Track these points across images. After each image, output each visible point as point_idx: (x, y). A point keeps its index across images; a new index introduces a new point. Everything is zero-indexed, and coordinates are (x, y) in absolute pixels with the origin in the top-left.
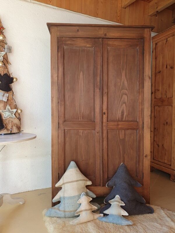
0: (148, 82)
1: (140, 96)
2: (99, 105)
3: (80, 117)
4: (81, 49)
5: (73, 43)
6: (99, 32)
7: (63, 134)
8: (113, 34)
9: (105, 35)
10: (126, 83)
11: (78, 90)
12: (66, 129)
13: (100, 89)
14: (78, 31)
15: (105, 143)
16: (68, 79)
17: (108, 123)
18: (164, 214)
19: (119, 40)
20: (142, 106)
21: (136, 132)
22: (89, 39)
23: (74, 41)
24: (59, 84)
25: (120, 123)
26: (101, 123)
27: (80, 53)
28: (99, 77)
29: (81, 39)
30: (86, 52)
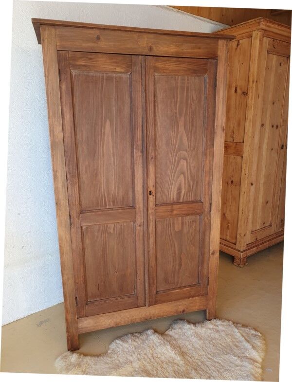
0: (221, 138)
1: (208, 161)
2: (142, 180)
3: (109, 202)
4: (105, 77)
5: (89, 63)
6: (139, 43)
7: (80, 233)
8: (165, 49)
9: (151, 49)
10: (185, 138)
11: (103, 155)
12: (85, 226)
13: (142, 152)
14: (98, 38)
15: (152, 240)
16: (82, 135)
17: (156, 207)
18: (239, 335)
19: (174, 59)
20: (210, 176)
21: (199, 217)
22: (120, 57)
23: (91, 59)
24: (66, 145)
25: (175, 207)
26: (145, 211)
27: (104, 84)
28: (141, 129)
29: (105, 56)
30: (116, 81)
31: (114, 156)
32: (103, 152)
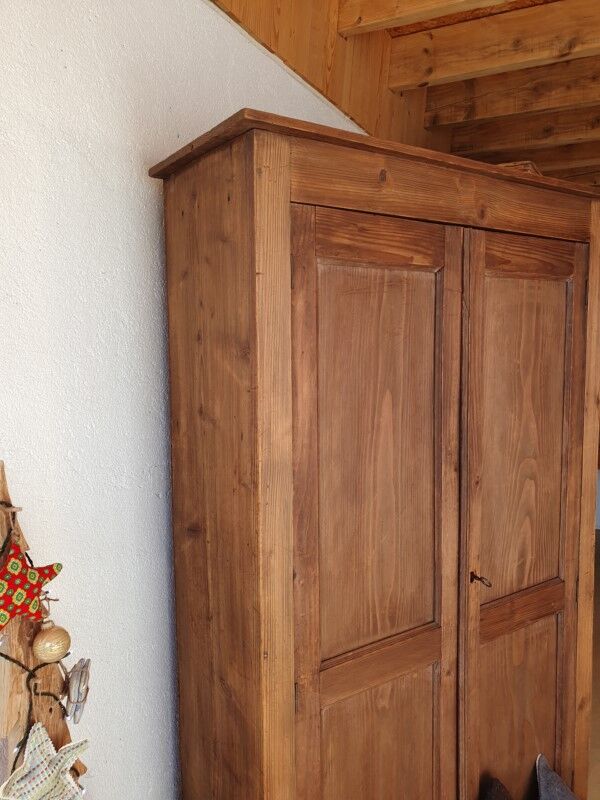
1: (573, 478)
3: (383, 620)
4: (386, 279)
5: (358, 241)
6: (463, 198)
8: (507, 214)
9: (482, 215)
10: (533, 426)
11: (375, 487)
14: (383, 176)
19: (520, 239)
20: (576, 514)
21: (555, 620)
22: (423, 229)
23: (362, 230)
25: (516, 604)
27: (385, 295)
30: (408, 291)
31: (396, 487)
32: (375, 477)
